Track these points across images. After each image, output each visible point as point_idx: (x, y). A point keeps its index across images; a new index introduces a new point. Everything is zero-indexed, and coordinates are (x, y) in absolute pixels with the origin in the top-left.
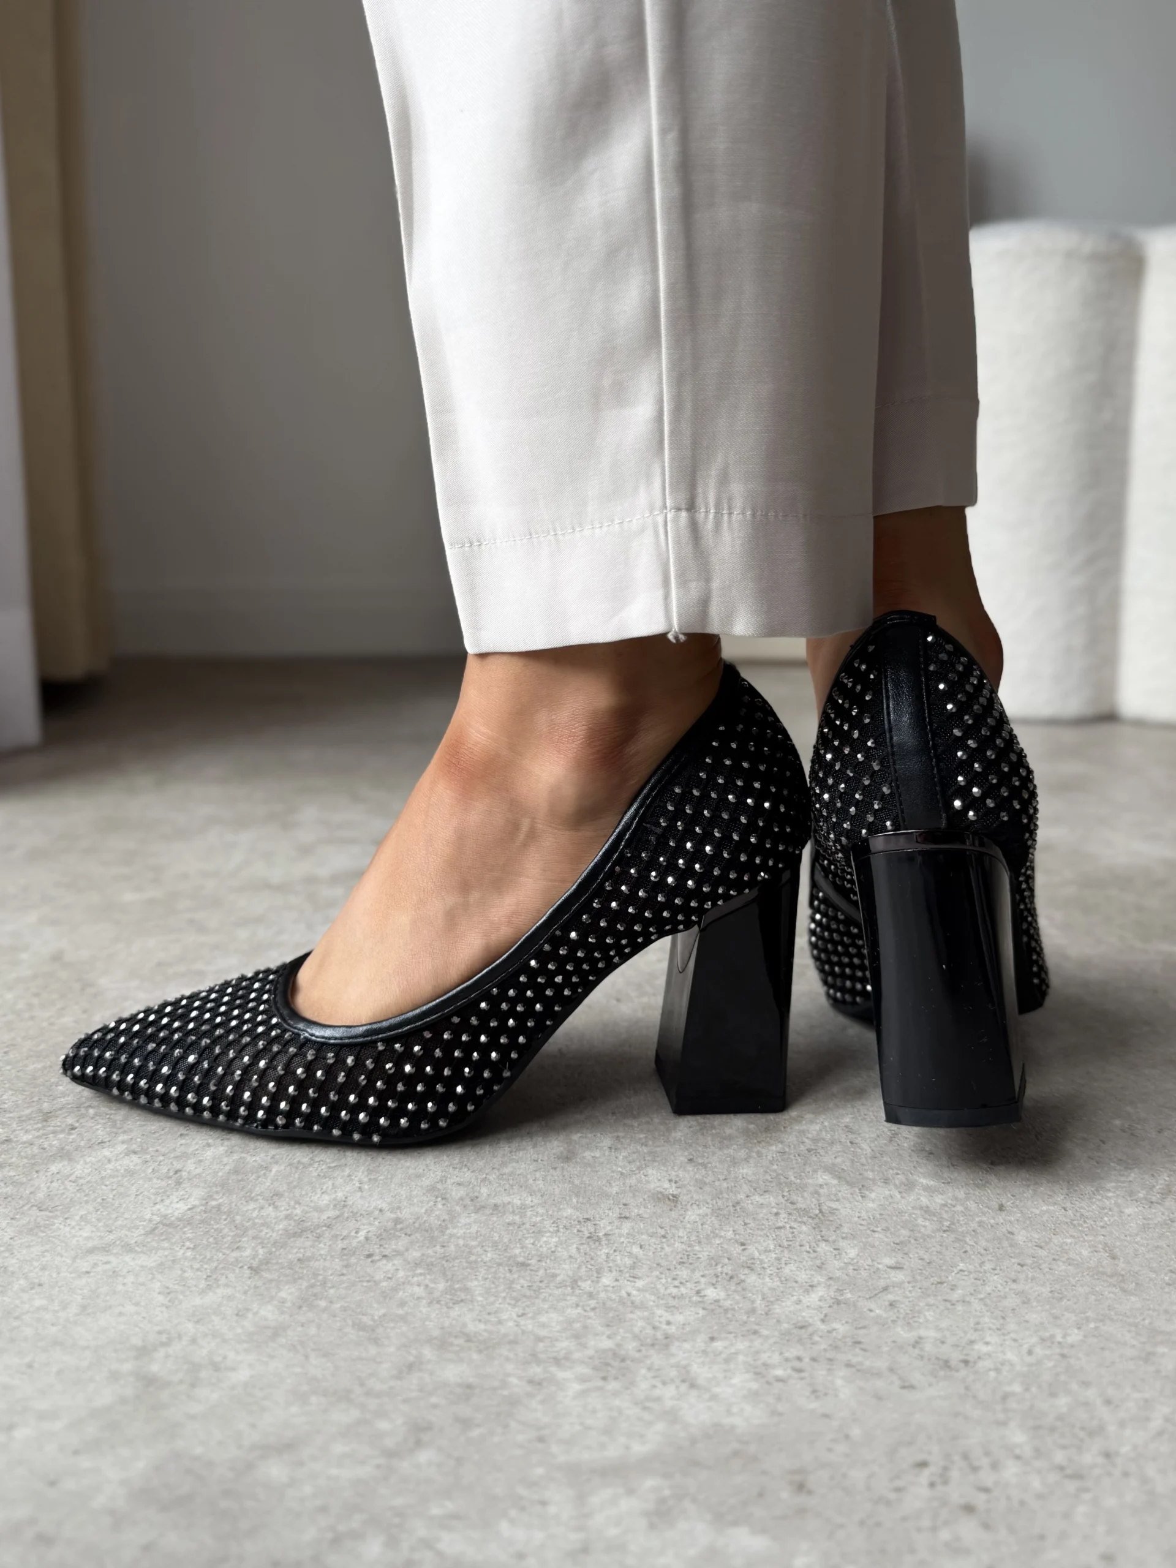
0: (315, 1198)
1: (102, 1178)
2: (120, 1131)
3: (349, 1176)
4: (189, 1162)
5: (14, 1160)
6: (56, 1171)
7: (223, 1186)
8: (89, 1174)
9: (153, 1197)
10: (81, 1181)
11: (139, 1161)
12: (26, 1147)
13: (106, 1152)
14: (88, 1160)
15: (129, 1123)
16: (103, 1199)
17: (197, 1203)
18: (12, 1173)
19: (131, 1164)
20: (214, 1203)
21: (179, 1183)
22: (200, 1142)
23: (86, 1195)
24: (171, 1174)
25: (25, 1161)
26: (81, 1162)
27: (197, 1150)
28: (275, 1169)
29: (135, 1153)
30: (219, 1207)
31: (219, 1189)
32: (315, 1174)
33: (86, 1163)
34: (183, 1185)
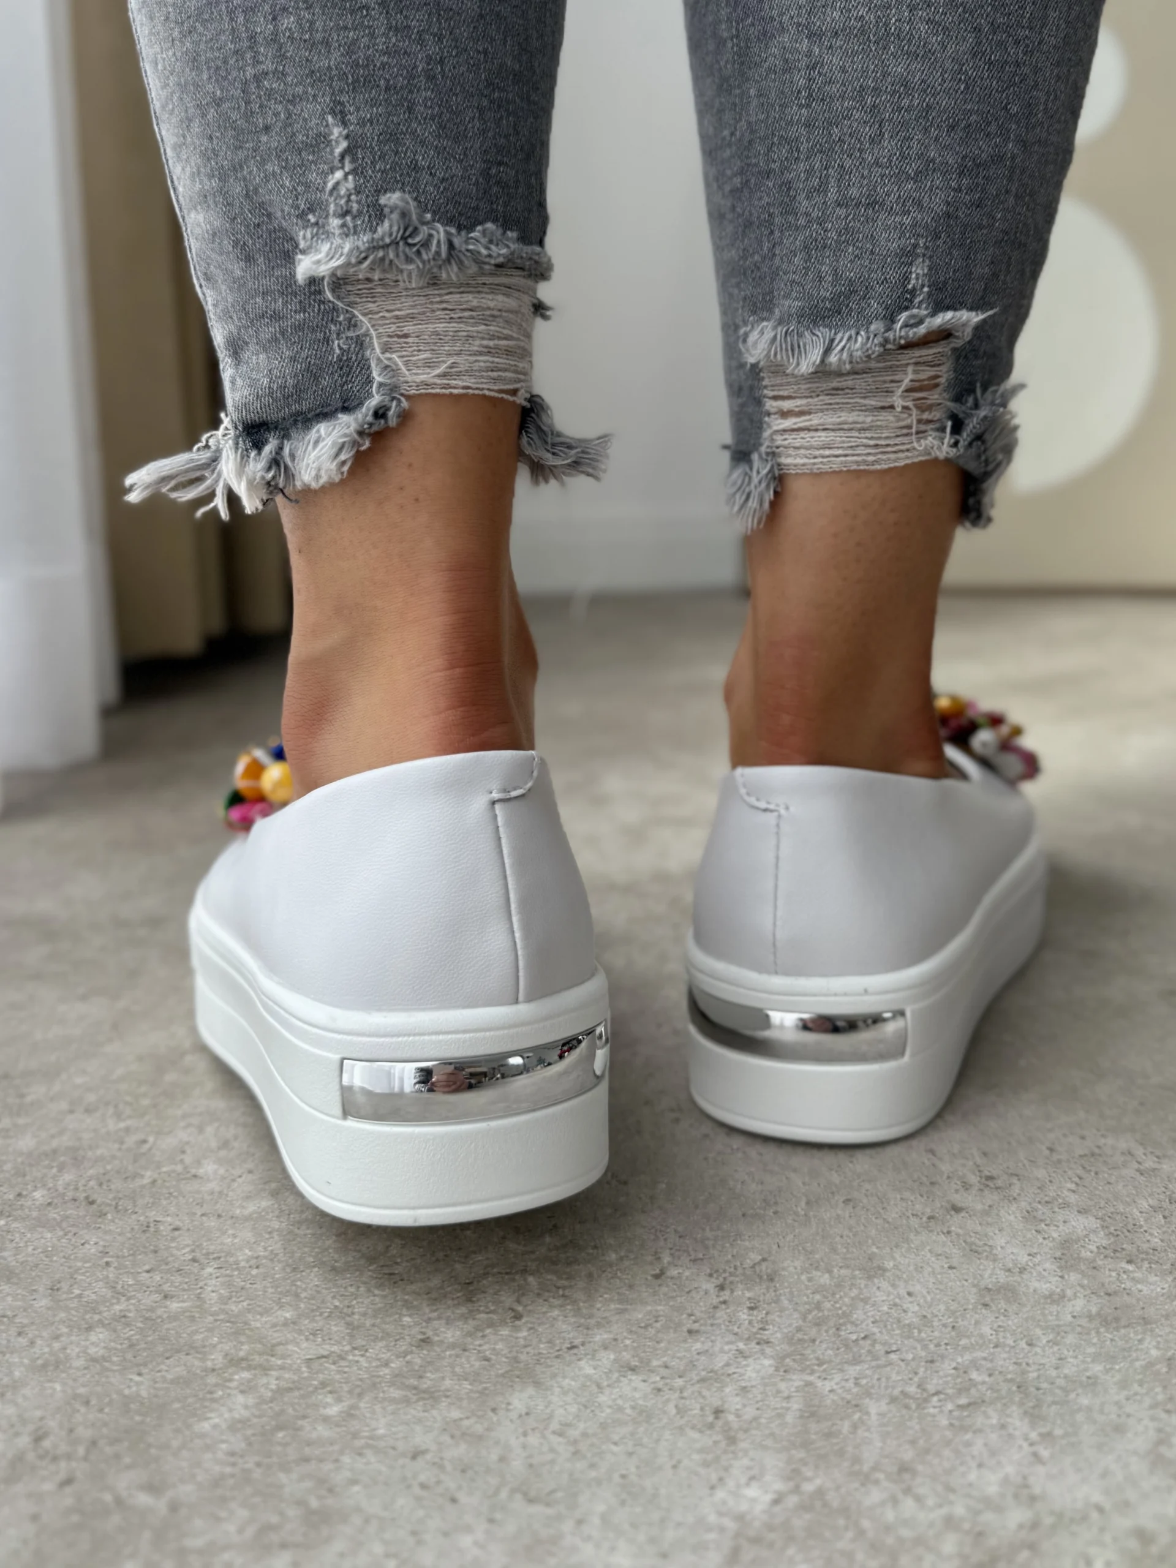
0: (972, 1476)
1: (603, 1426)
2: (592, 1322)
3: (1003, 1427)
4: (727, 1390)
5: (448, 1383)
6: (524, 1411)
7: (806, 1445)
8: (577, 1417)
9: (702, 1471)
10: (574, 1433)
11: (646, 1388)
12: (457, 1356)
13: (587, 1368)
14: (566, 1382)
15: (599, 1305)
16: (623, 1476)
17: (779, 1486)
18: (455, 1414)
19: (637, 1395)
20: (808, 1487)
21: (732, 1440)
22: (726, 1348)
23: (592, 1466)
24: (711, 1419)
25: (467, 1385)
26: (557, 1390)
27: (728, 1365)
28: (875, 1408)
29: (633, 1369)
30: (820, 1493)
31: (801, 1454)
32: (945, 1422)
33: (565, 1393)
34: (743, 1445)
